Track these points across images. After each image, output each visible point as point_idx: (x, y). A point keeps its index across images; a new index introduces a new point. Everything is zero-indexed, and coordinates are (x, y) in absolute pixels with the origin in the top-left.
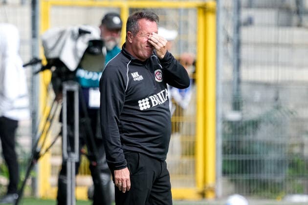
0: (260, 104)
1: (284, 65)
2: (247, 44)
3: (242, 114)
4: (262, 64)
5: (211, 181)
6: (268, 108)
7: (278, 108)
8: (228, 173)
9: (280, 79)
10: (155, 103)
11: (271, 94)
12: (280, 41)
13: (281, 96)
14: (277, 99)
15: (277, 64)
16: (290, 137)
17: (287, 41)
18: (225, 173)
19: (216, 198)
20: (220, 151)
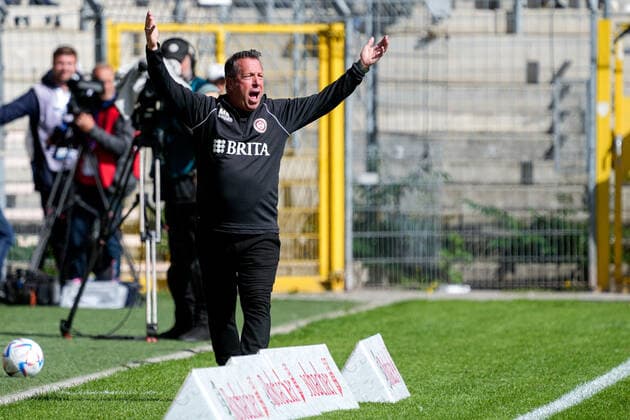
0: (404, 163)
1: (436, 109)
2: (387, 81)
3: (380, 175)
4: (406, 108)
5: (338, 267)
6: (415, 168)
7: (427, 169)
8: (361, 256)
9: (430, 127)
10: (232, 151)
11: (419, 149)
12: (431, 77)
13: (432, 152)
14: (426, 156)
15: (425, 107)
16: (444, 207)
17: (440, 77)
18: (357, 255)
19: (345, 289)
20: (350, 226)
